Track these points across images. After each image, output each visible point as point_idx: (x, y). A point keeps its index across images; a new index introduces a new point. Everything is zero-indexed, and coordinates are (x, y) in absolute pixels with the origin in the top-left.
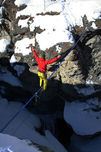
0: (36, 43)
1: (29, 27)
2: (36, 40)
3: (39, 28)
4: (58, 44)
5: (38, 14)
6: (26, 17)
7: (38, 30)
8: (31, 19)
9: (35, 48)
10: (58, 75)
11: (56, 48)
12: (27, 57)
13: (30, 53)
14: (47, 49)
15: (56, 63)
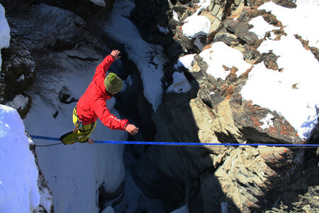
0: (246, 76)
1: (261, 41)
2: (249, 70)
3: (275, 58)
4: (275, 113)
5: (297, 37)
6: (275, 23)
7: (270, 60)
8: (279, 33)
9: (235, 79)
10: (220, 156)
11: (264, 116)
13: (219, 79)
14: (251, 102)
15: (239, 138)
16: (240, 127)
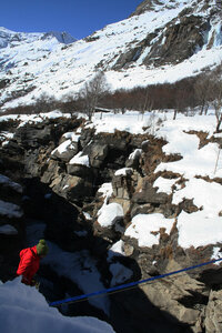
0: (175, 230)
1: (172, 195)
2: (175, 224)
3: (191, 201)
4: (218, 245)
5: (198, 177)
6: (174, 176)
7: (188, 206)
8: (182, 182)
9: (169, 238)
11: (212, 253)
12: (145, 251)
13: (154, 246)
14: (192, 247)
15: (203, 290)
16: (197, 276)
